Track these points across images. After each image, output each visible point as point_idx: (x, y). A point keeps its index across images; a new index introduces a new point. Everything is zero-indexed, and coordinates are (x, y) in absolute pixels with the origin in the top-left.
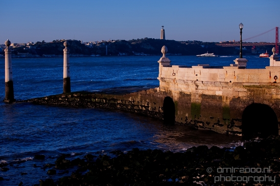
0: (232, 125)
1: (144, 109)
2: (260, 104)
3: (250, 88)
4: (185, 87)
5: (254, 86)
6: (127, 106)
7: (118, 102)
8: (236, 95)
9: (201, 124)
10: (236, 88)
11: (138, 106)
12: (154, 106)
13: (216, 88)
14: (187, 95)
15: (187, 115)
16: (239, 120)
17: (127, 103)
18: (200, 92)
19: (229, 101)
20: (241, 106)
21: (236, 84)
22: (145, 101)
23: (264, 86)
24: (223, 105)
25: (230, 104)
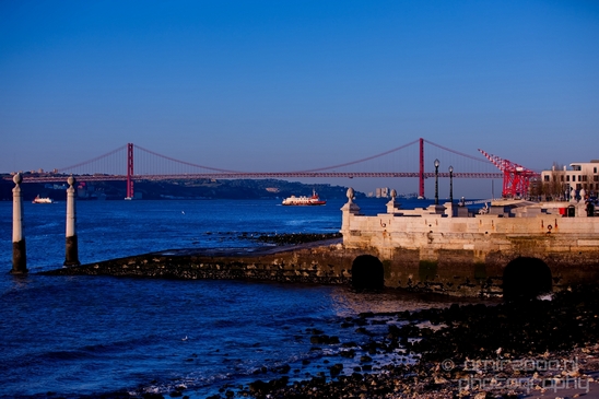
0: (490, 284)
1: (305, 274)
2: (529, 258)
3: (516, 240)
4: (407, 240)
5: (522, 237)
6: (268, 273)
7: (248, 267)
8: (494, 248)
9: (438, 287)
10: (495, 240)
11: (293, 271)
12: (329, 269)
13: (464, 241)
14: (411, 251)
15: (411, 277)
16: (499, 278)
17: (268, 268)
18: (437, 246)
19: (484, 256)
20: (502, 261)
21: (496, 235)
22: (309, 263)
23: (535, 237)
24: (475, 261)
25: (486, 259)
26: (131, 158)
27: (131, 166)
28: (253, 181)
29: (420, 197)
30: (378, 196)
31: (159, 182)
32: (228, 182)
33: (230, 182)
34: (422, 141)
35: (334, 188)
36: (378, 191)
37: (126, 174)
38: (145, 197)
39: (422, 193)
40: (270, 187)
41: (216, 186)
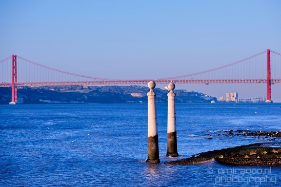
26: (15, 67)
27: (14, 75)
28: (119, 88)
29: (267, 101)
30: (228, 100)
31: (38, 89)
32: (98, 89)
33: (99, 88)
34: (269, 52)
35: (189, 93)
36: (228, 95)
37: (10, 81)
38: (26, 102)
39: (269, 97)
40: (134, 92)
41: (87, 92)
